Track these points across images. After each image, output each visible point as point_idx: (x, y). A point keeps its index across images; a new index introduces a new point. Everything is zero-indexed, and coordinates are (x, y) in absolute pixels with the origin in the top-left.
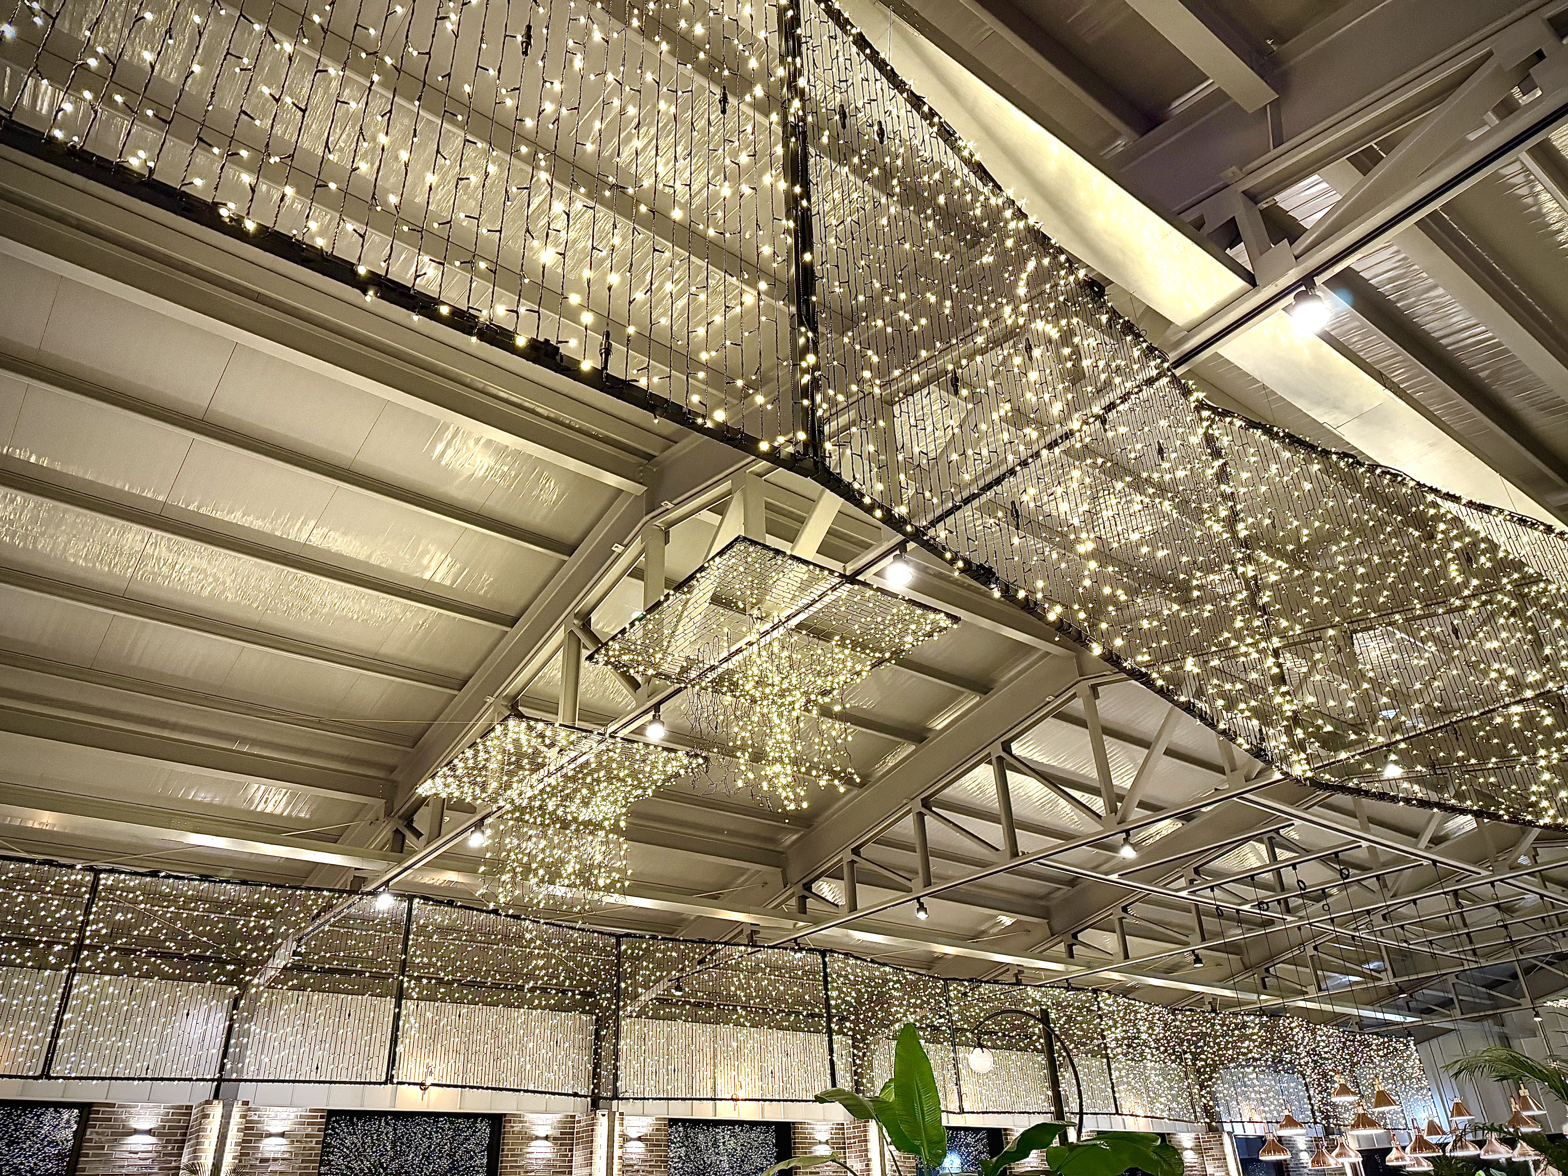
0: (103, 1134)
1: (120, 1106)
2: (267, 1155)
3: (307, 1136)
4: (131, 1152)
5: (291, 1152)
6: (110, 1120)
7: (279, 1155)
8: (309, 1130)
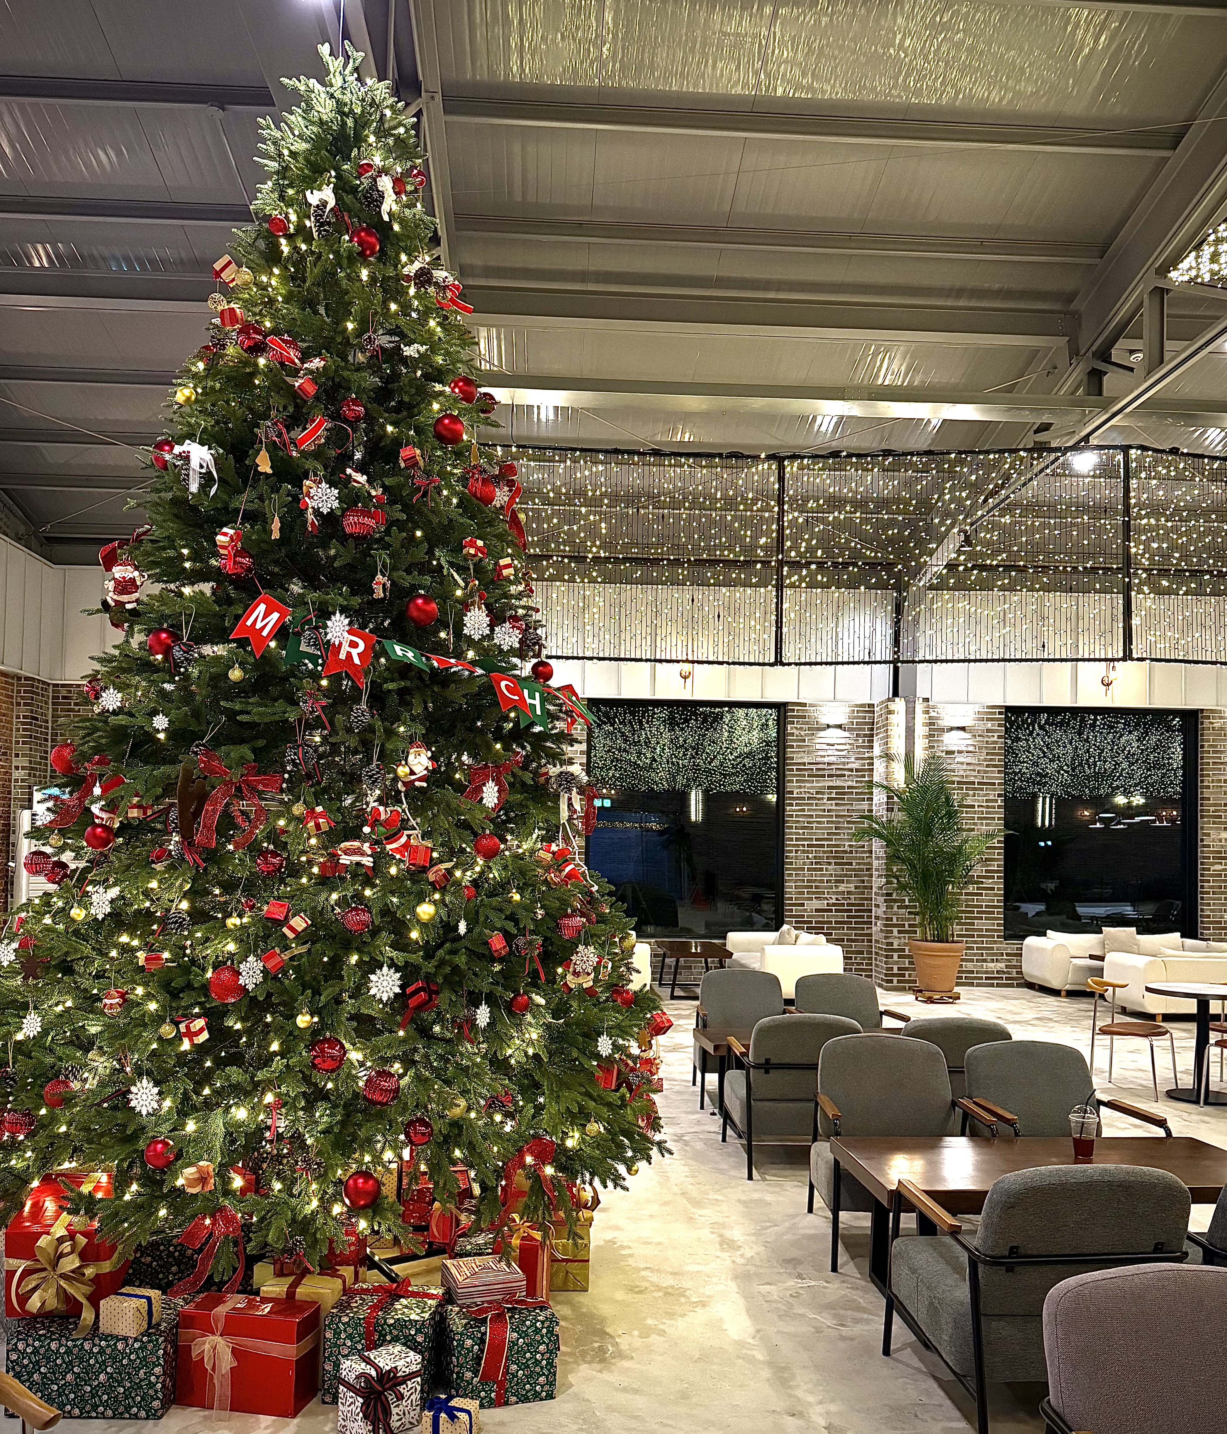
0: (801, 729)
1: (811, 705)
2: (950, 748)
3: (988, 731)
4: (828, 744)
5: (975, 746)
6: (804, 717)
7: (964, 749)
8: (989, 725)
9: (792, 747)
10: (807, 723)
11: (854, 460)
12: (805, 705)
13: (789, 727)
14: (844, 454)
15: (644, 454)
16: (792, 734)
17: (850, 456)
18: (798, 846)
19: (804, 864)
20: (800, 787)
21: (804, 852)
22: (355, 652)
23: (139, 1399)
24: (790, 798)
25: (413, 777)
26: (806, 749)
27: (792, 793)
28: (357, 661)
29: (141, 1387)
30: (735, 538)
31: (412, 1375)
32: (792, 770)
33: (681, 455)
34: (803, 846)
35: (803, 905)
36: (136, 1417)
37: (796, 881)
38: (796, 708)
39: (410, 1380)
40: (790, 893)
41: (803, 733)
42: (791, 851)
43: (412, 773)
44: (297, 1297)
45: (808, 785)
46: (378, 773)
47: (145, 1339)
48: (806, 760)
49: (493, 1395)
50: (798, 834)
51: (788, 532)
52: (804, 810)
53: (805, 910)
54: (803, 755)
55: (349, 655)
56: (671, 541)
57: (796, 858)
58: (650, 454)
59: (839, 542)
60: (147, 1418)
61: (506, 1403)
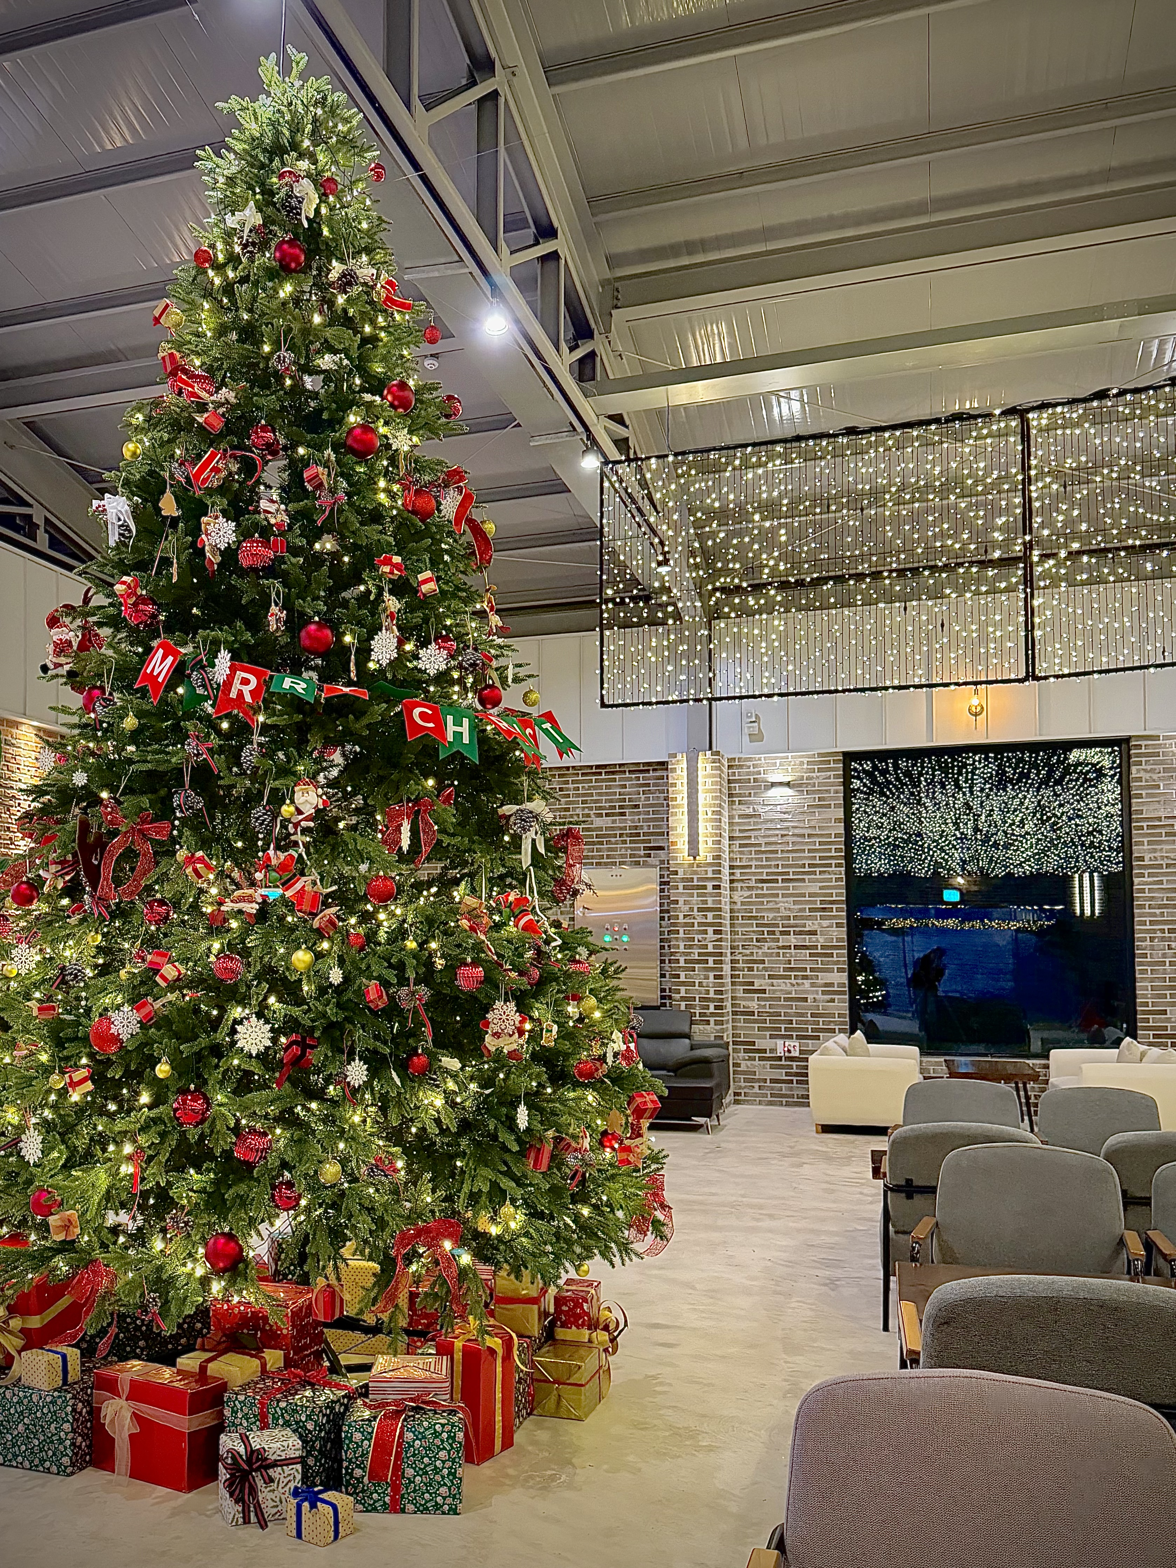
6: (1158, 754)
9: (1140, 796)
10: (1162, 762)
11: (1128, 397)
12: (1157, 738)
13: (1134, 769)
14: (1115, 391)
15: (835, 436)
16: (1140, 779)
17: (1122, 393)
18: (1155, 931)
19: (1164, 956)
20: (1155, 851)
21: (1163, 939)
22: (246, 690)
23: (50, 1453)
24: (1140, 867)
25: (301, 817)
26: (1162, 798)
27: (1142, 859)
28: (248, 698)
29: (52, 1442)
30: (961, 523)
31: (288, 1462)
32: (1142, 828)
33: (883, 429)
34: (1163, 931)
35: (1164, 1012)
36: (48, 1471)
37: (1152, 980)
38: (1143, 743)
39: (287, 1465)
40: (1145, 996)
41: (1155, 776)
42: (1144, 940)
43: (299, 812)
44: (209, 1373)
45: (1166, 847)
46: (265, 814)
47: (56, 1394)
48: (1162, 814)
49: (387, 1499)
50: (1154, 915)
51: (1037, 504)
52: (1161, 882)
53: (1168, 1020)
54: (1157, 806)
55: (240, 694)
56: (874, 539)
57: (1152, 948)
58: (843, 435)
59: (1113, 508)
60: (58, 1474)
61: (403, 1511)
